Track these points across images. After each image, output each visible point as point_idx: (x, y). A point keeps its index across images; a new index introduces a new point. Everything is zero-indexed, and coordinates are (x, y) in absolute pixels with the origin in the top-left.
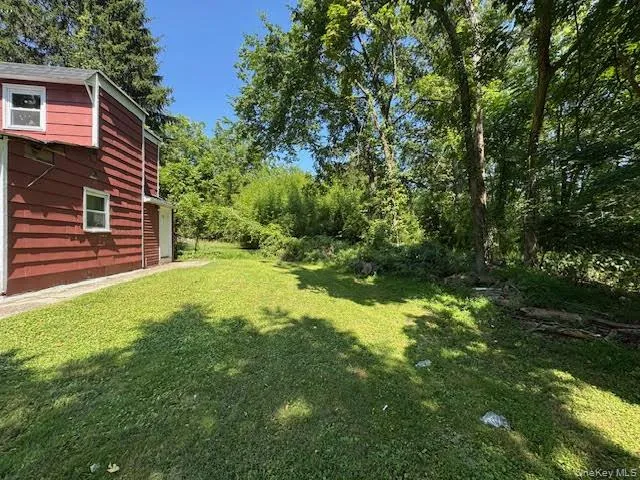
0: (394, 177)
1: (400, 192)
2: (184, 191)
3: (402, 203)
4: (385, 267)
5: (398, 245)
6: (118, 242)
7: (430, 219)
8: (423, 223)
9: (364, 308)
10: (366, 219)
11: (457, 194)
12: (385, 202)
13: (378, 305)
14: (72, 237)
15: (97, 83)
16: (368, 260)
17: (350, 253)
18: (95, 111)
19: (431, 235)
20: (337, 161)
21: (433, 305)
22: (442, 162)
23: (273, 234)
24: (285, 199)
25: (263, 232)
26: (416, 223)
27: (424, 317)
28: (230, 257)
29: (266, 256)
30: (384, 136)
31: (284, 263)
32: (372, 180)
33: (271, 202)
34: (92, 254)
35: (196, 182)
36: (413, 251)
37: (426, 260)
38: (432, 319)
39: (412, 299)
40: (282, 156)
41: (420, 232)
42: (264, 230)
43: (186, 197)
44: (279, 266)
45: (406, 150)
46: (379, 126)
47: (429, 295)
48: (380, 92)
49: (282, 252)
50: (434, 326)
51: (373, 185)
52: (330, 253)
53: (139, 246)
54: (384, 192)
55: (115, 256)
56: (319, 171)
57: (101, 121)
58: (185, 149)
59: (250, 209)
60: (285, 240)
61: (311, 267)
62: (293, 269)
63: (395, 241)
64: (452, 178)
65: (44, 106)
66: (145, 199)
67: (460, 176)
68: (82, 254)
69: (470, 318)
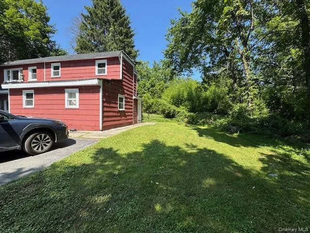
0: (250, 80)
1: (253, 88)
2: (144, 93)
3: (255, 94)
4: (244, 129)
5: (252, 118)
6: (127, 114)
7: (273, 102)
8: (268, 105)
9: (235, 148)
10: (231, 103)
11: (295, 86)
12: (244, 94)
13: (242, 147)
14: (115, 112)
15: (122, 55)
16: (234, 125)
17: (223, 121)
18: (121, 65)
19: (274, 112)
20: (213, 73)
21: (277, 150)
22: (284, 67)
23: (182, 111)
24: (185, 94)
25: (177, 110)
26: (263, 105)
27: (271, 156)
28: (163, 121)
29: (178, 121)
30: (244, 57)
31: (188, 125)
32: (235, 82)
33: (179, 96)
34: (120, 118)
35: (148, 89)
36: (263, 121)
37: (272, 126)
38: (276, 157)
39: (263, 146)
40: (186, 73)
41: (266, 110)
42: (177, 109)
43: (145, 95)
44: (186, 126)
45: (257, 62)
46: (241, 52)
47: (275, 145)
48: (242, 33)
49: (186, 120)
50: (279, 160)
51: (236, 85)
52: (211, 121)
53: (132, 115)
54: (243, 88)
55: (126, 120)
56: (204, 80)
57: (123, 69)
58: (141, 74)
59: (169, 99)
60: (188, 114)
61: (202, 127)
62: (194, 128)
63: (250, 115)
64: (292, 76)
65: (106, 66)
66: (134, 97)
67: (298, 75)
68: (118, 118)
69: (304, 160)
